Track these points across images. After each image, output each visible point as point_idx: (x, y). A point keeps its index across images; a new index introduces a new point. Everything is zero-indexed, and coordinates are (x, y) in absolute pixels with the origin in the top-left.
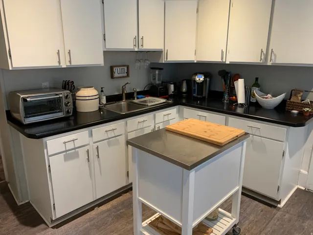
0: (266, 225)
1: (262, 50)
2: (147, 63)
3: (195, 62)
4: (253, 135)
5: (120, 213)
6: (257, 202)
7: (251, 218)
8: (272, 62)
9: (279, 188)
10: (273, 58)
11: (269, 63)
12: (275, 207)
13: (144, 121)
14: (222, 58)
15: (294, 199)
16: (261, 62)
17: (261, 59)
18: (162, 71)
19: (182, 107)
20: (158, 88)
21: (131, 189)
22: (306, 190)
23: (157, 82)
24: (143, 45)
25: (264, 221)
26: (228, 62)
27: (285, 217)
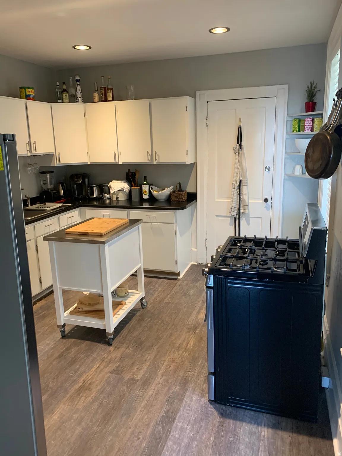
0: (171, 291)
1: (148, 151)
2: (37, 168)
3: (89, 163)
4: (151, 223)
5: (43, 314)
6: (163, 280)
7: (160, 289)
8: (157, 162)
9: (176, 261)
10: (157, 158)
11: (155, 163)
12: (176, 279)
13: (50, 225)
14: (115, 160)
15: (190, 272)
16: (149, 162)
17: (148, 159)
18: (53, 174)
19: (83, 209)
20: (51, 193)
21: (52, 292)
22: (198, 264)
23: (49, 187)
24: (36, 150)
25: (169, 289)
26: (121, 163)
27: (184, 283)
